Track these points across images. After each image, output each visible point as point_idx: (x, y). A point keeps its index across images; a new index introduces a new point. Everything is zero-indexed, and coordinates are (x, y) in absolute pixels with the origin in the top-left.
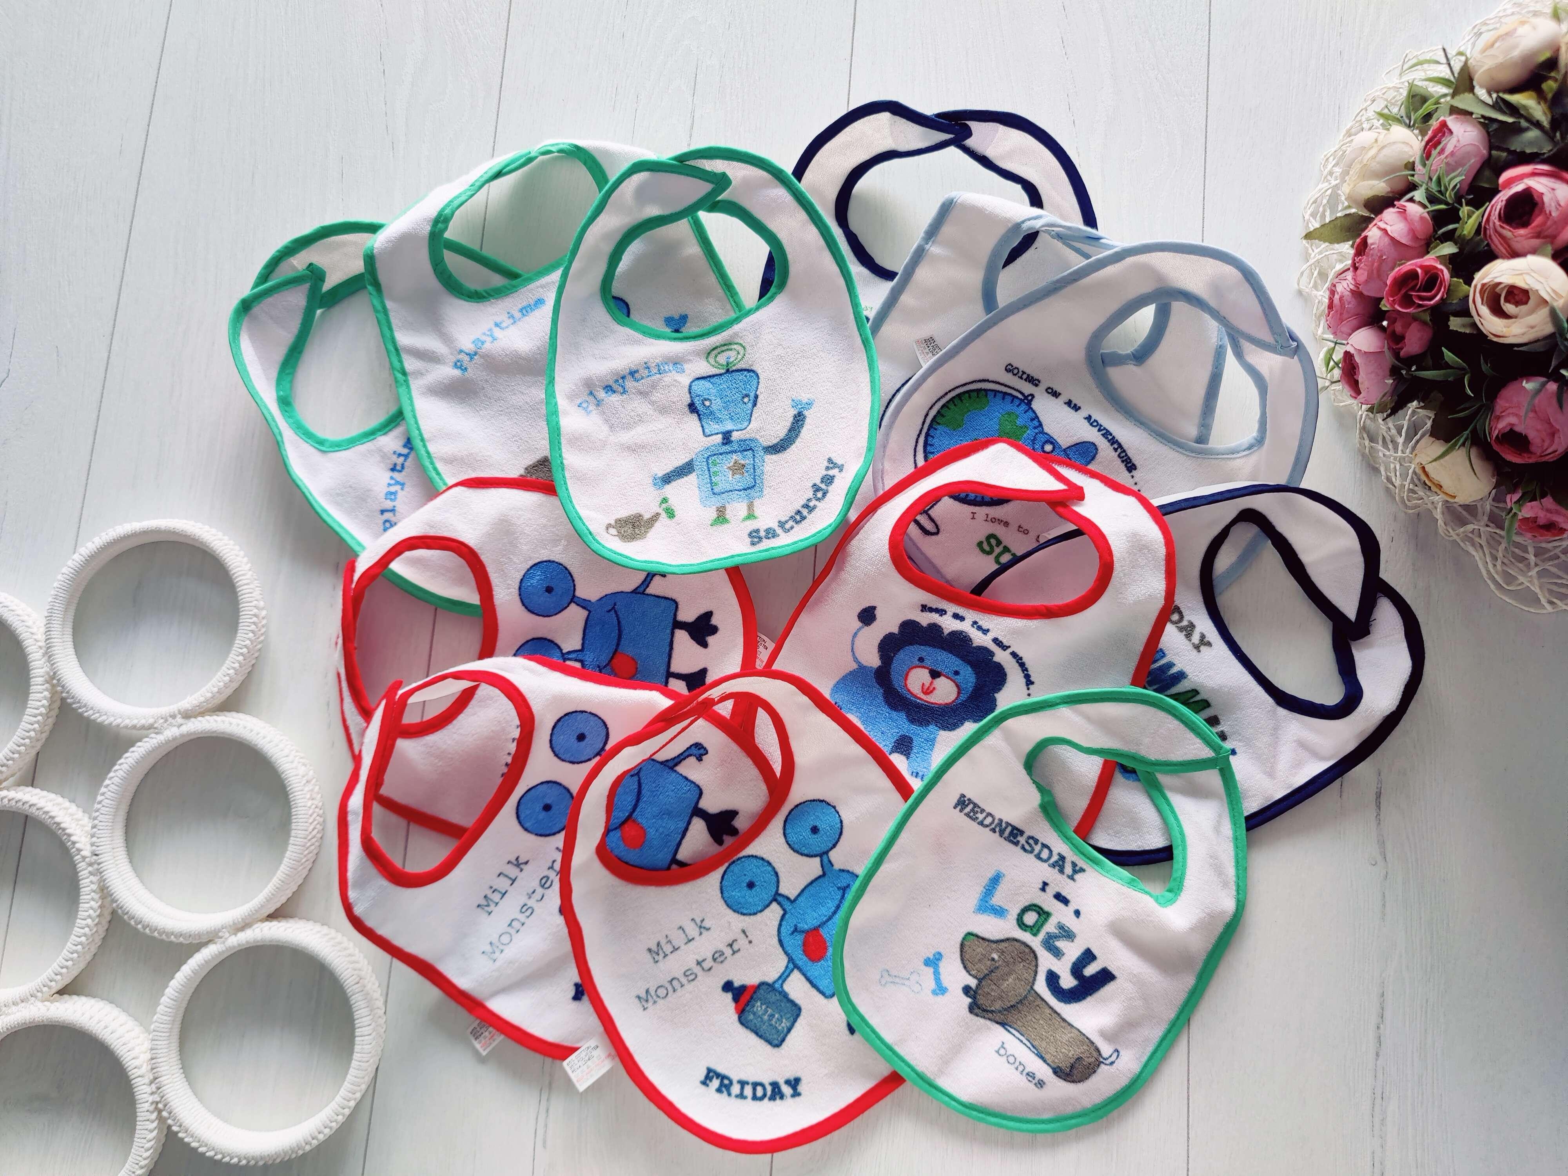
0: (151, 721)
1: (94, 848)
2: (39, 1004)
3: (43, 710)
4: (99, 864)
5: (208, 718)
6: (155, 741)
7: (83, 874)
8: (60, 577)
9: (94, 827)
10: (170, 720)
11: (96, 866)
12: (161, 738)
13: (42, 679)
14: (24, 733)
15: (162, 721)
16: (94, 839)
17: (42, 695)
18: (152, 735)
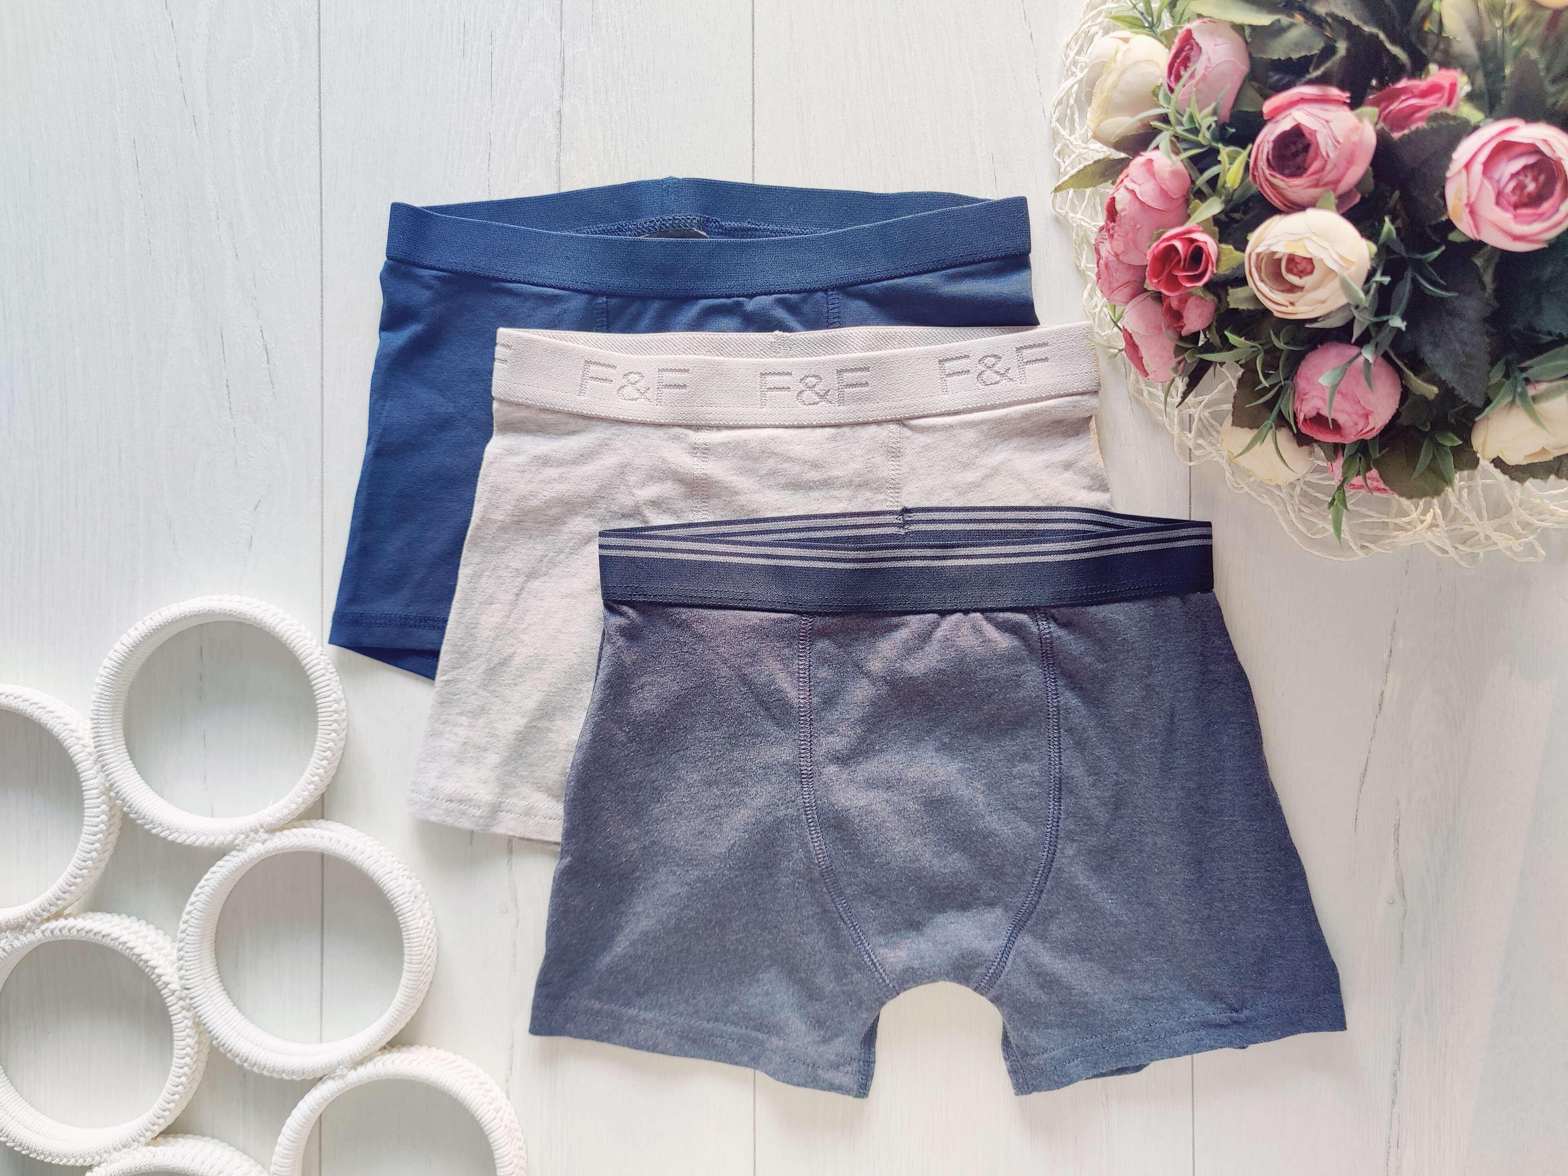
0: (230, 837)
1: (183, 981)
2: (144, 1149)
3: (102, 827)
4: (192, 999)
5: (294, 830)
6: (238, 860)
7: (174, 1009)
8: (101, 671)
9: (180, 959)
10: (252, 834)
11: (188, 1001)
12: (243, 855)
13: (96, 791)
14: (84, 854)
15: (243, 837)
16: (182, 972)
17: (99, 810)
18: (234, 853)
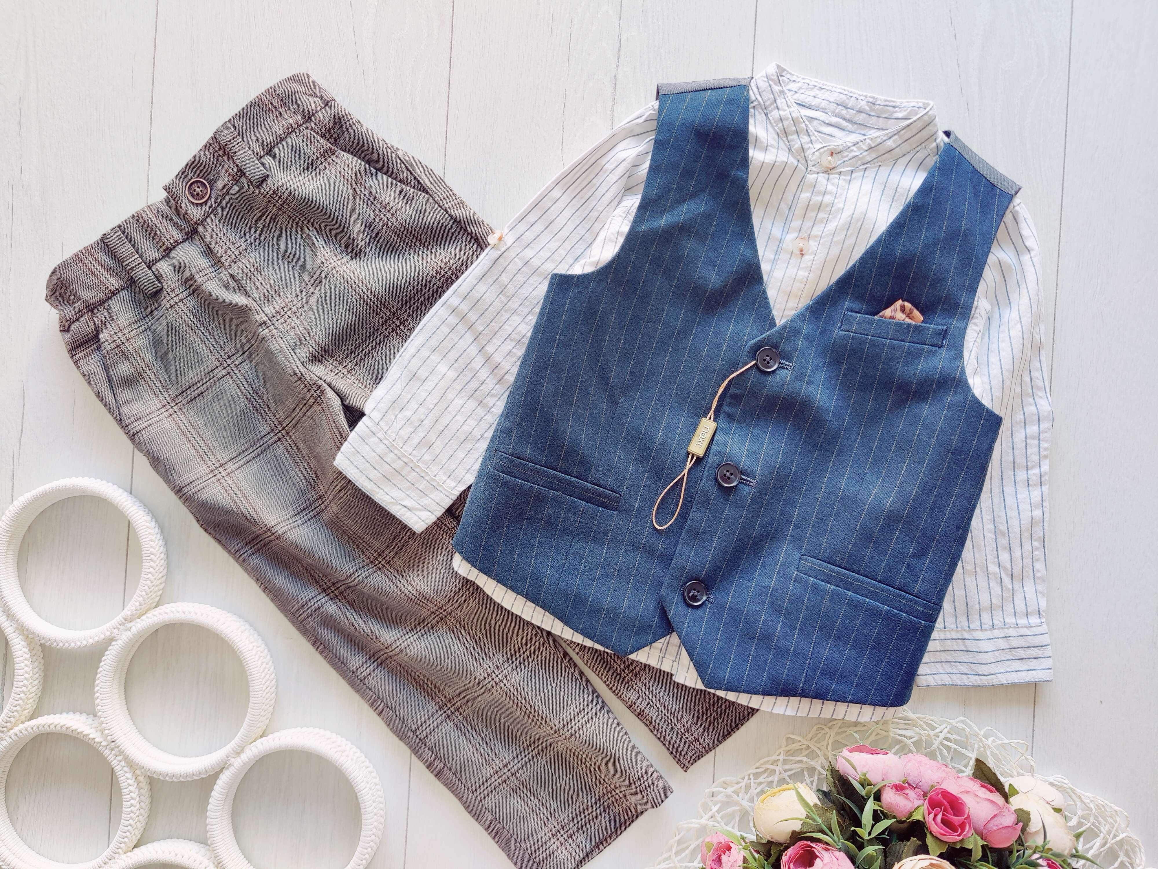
0: (108, 634)
1: (109, 737)
2: (123, 856)
4: (118, 747)
6: (117, 647)
7: (111, 757)
9: (102, 723)
10: (122, 627)
11: (117, 750)
12: (120, 642)
15: (116, 630)
16: (107, 732)
17: (21, 645)
18: (113, 643)
